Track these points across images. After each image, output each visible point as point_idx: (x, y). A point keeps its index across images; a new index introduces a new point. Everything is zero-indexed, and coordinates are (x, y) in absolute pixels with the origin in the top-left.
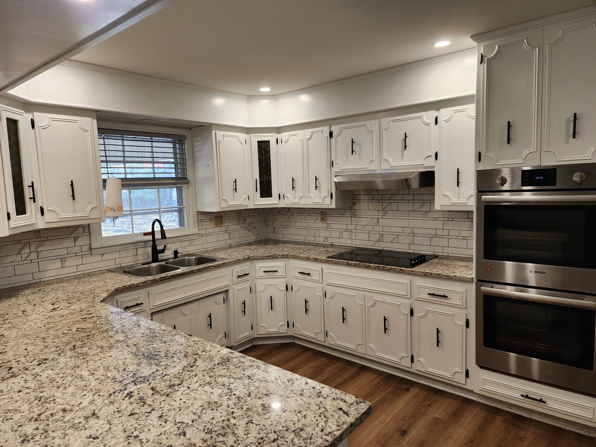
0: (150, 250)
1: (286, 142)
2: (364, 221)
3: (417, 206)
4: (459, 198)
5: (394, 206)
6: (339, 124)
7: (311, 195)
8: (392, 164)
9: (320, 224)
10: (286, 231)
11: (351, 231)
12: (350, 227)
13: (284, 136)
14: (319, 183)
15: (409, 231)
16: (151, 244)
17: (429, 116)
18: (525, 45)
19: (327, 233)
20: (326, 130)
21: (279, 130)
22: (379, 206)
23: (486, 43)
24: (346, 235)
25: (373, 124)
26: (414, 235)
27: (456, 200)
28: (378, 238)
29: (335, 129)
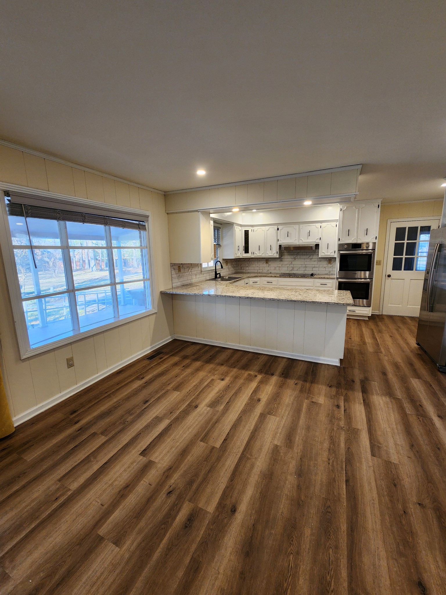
0: (214, 273)
1: (256, 231)
2: (286, 263)
3: (307, 257)
4: (328, 253)
5: (299, 257)
6: (281, 225)
7: (267, 252)
8: (304, 241)
9: (265, 265)
10: (247, 268)
11: (280, 267)
12: (279, 265)
13: (255, 228)
14: (272, 248)
15: (304, 266)
16: (215, 271)
17: (318, 225)
18: (354, 208)
19: (269, 268)
20: (276, 228)
21: (252, 226)
22: (293, 257)
23: (342, 205)
24: (277, 269)
25: (297, 227)
26: (306, 267)
27: (326, 254)
28: (291, 269)
29: (280, 227)
